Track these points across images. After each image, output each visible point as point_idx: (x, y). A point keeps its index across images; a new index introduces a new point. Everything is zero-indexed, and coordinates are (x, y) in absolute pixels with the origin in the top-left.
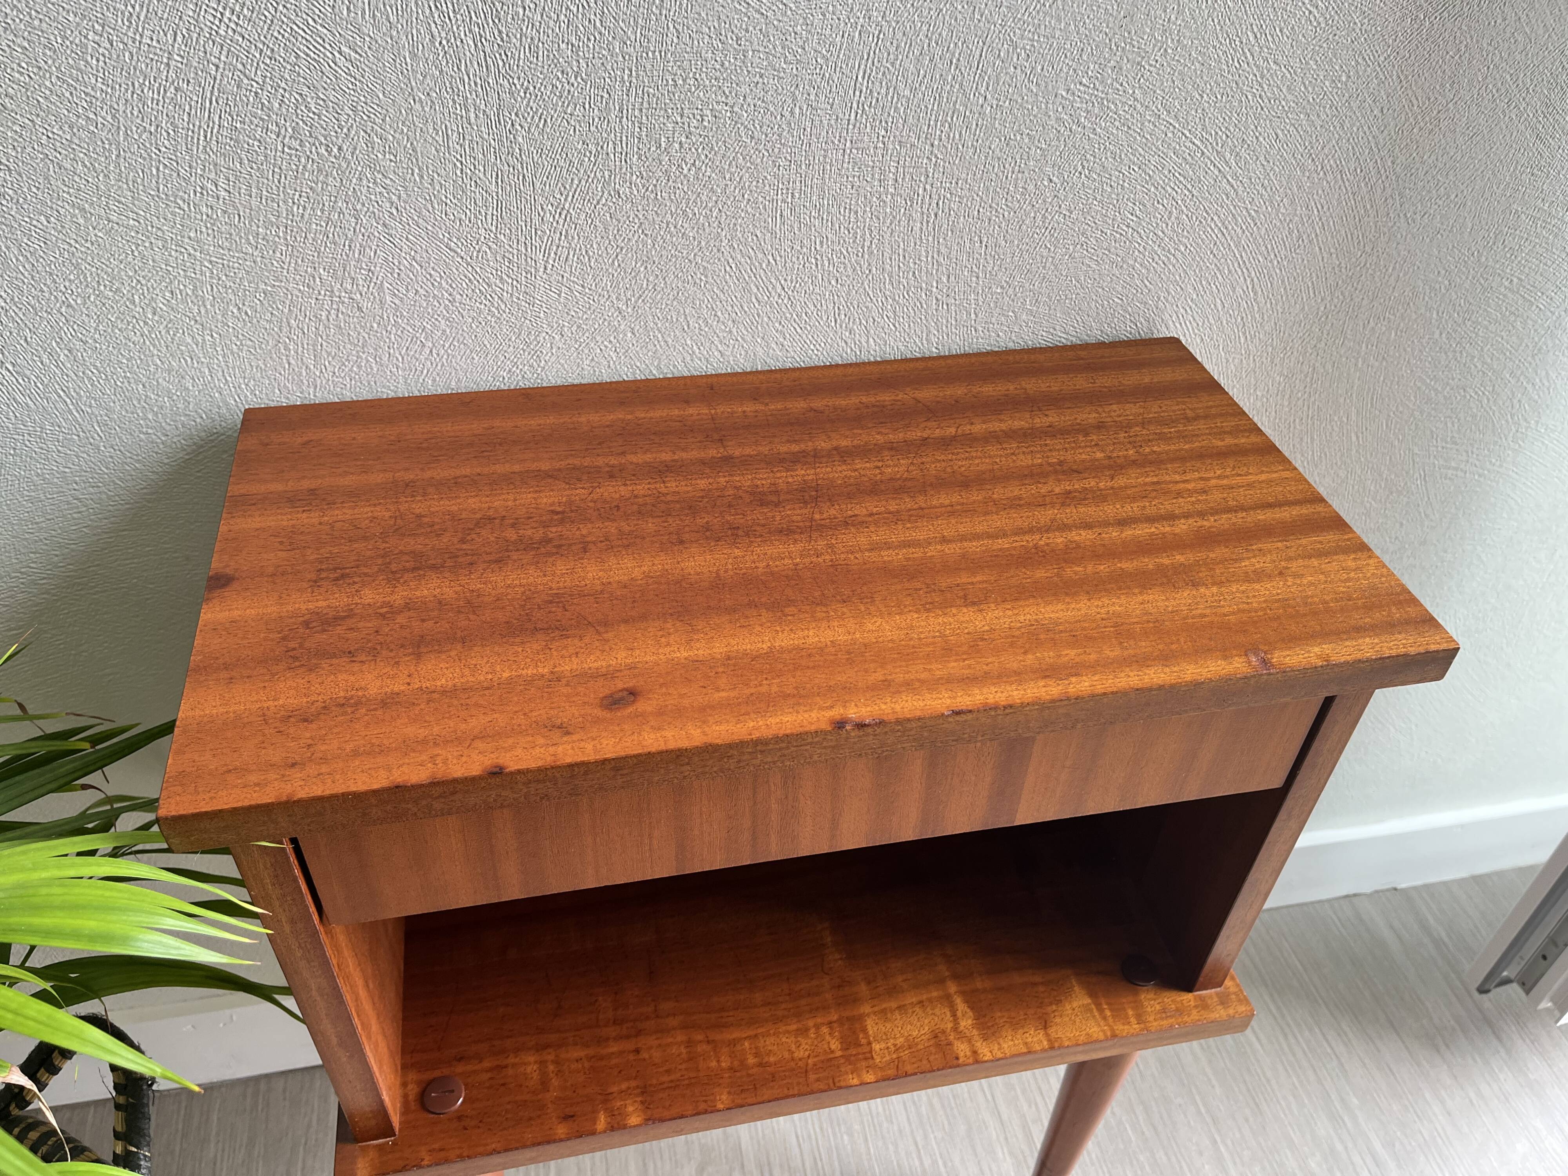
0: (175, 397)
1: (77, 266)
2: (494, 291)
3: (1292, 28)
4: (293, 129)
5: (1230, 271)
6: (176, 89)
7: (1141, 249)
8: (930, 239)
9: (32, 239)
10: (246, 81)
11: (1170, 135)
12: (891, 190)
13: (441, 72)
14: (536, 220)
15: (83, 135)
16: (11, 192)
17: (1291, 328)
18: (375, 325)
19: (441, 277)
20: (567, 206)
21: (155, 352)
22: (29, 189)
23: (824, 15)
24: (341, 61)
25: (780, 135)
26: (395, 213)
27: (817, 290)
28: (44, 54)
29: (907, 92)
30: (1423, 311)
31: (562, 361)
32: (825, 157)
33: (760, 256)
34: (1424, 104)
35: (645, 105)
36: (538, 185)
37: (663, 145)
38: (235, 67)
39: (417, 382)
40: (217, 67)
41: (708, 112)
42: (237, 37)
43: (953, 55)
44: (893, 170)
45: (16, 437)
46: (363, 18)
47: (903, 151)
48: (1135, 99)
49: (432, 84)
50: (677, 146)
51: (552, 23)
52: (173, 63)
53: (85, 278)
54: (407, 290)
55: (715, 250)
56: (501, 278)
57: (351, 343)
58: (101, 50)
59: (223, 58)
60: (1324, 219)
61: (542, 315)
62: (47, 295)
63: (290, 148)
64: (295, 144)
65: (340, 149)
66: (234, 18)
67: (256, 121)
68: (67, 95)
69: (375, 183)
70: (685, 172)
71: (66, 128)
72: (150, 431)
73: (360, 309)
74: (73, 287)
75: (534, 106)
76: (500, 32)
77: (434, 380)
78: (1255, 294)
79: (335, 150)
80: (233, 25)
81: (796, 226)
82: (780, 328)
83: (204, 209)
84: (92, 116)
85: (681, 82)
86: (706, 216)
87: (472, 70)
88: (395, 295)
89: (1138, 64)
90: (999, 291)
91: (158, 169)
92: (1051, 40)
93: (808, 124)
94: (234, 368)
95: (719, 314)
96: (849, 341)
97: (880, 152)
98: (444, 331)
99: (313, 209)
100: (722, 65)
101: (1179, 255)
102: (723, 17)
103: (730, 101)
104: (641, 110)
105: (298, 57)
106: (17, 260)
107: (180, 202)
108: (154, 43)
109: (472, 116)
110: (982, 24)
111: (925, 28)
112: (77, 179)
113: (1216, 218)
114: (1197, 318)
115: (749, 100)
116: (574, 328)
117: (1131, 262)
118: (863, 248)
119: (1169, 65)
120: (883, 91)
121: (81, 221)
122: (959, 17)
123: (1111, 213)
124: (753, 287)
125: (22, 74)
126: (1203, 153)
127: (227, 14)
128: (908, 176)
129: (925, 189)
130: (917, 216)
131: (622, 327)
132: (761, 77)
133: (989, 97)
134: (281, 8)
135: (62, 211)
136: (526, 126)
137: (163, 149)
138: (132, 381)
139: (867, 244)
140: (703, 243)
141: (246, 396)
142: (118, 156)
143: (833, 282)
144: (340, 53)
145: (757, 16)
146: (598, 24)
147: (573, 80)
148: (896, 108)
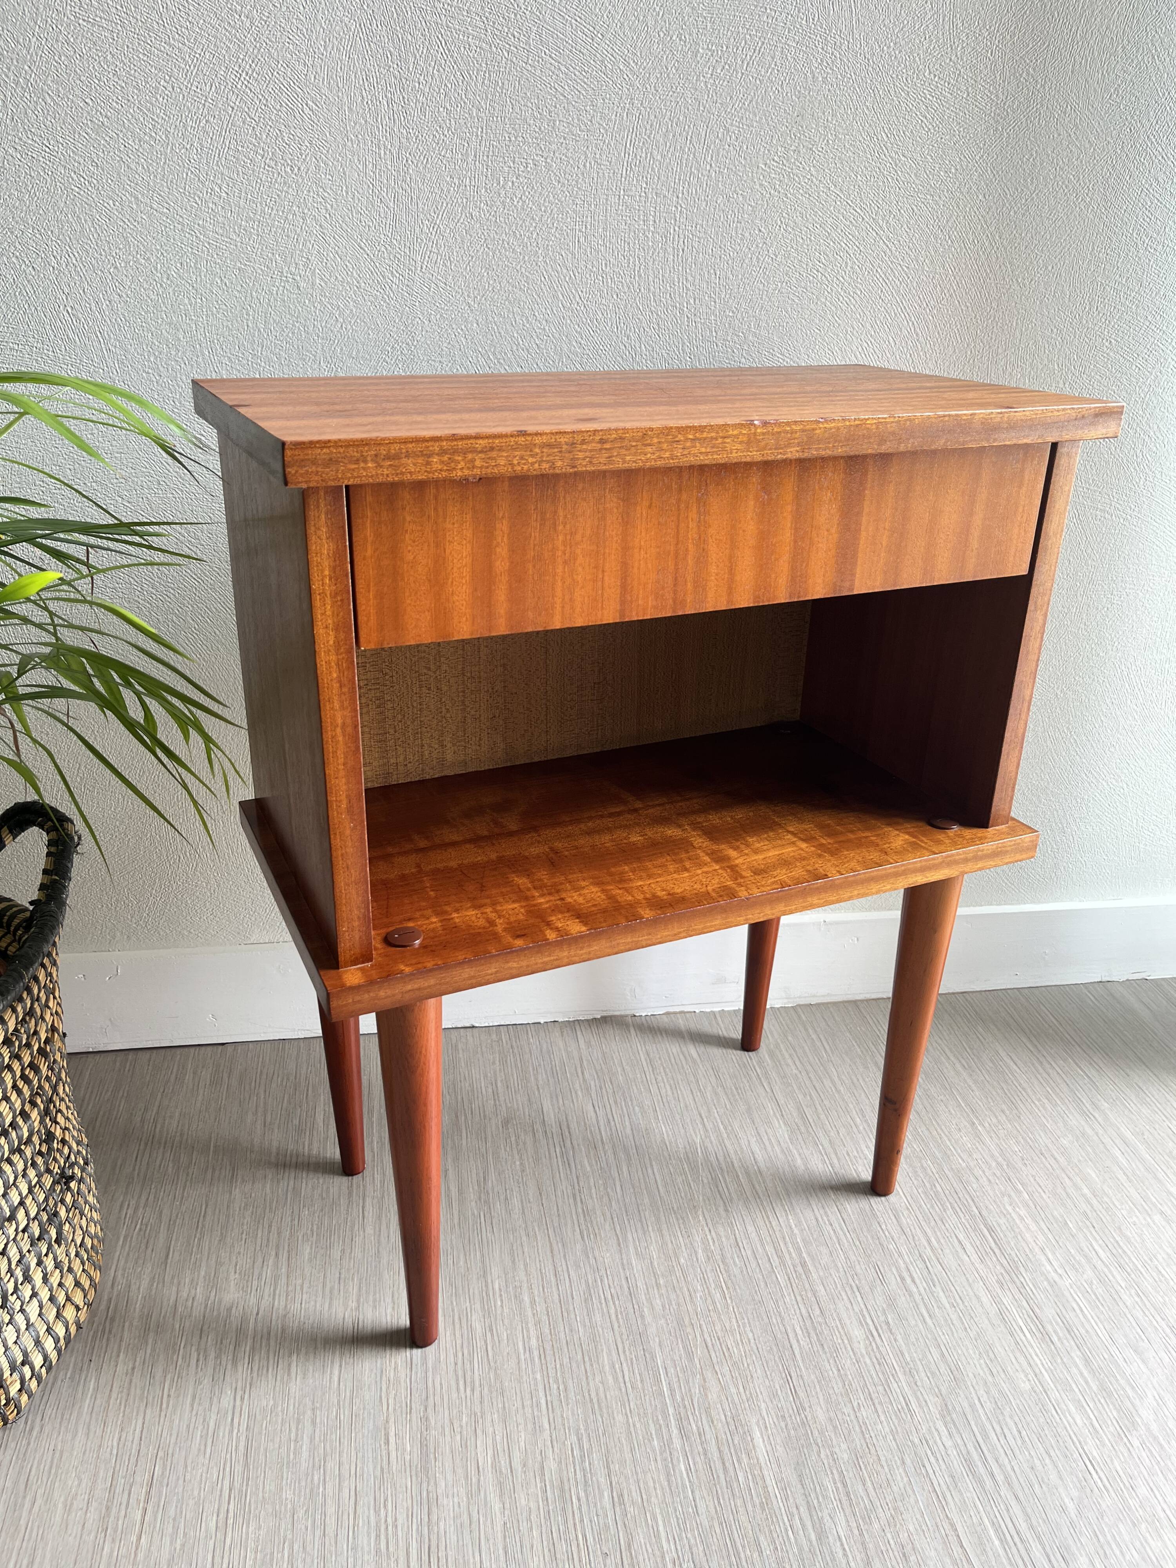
0: (171, 346)
1: (126, 239)
2: (387, 283)
3: (912, 132)
4: (273, 153)
5: (896, 315)
6: (207, 121)
7: (829, 290)
8: (680, 268)
9: (102, 216)
10: (248, 119)
11: (838, 203)
12: (652, 229)
13: (366, 121)
14: (417, 230)
15: (146, 146)
16: (95, 182)
17: (949, 367)
18: (307, 301)
19: (353, 268)
20: (438, 222)
21: (164, 309)
22: (107, 181)
23: (603, 100)
24: (307, 111)
25: (577, 182)
26: (328, 216)
27: (604, 301)
28: (133, 92)
29: (659, 157)
30: (1046, 362)
31: (429, 342)
32: (607, 200)
33: (565, 271)
34: (1014, 193)
35: (491, 153)
36: (420, 205)
37: (502, 182)
38: (243, 109)
39: (330, 350)
40: (233, 108)
41: (531, 162)
42: (247, 90)
43: (688, 133)
44: (652, 213)
45: (63, 366)
46: (323, 83)
47: (659, 199)
48: (812, 175)
49: (359, 130)
50: (510, 184)
51: (435, 94)
52: (207, 104)
53: (130, 247)
54: (331, 276)
55: (534, 264)
56: (392, 272)
57: (290, 314)
58: (166, 92)
59: (237, 103)
60: (958, 278)
61: (417, 304)
62: (103, 258)
63: (269, 166)
64: (272, 164)
65: (299, 169)
66: (247, 78)
67: (251, 146)
68: (142, 119)
69: (318, 195)
70: (515, 203)
71: (137, 142)
72: (150, 371)
73: (298, 287)
74: (121, 254)
75: (421, 149)
76: (404, 98)
77: (342, 349)
78: (917, 335)
79: (296, 170)
80: (246, 82)
81: (589, 250)
82: (579, 329)
83: (211, 205)
84: (154, 134)
85: (513, 139)
86: (528, 238)
87: (384, 123)
88: (322, 279)
89: (811, 149)
90: (731, 314)
91: (187, 174)
92: (751, 128)
93: (595, 175)
94: (211, 326)
95: (536, 314)
96: (627, 345)
97: (643, 199)
98: (352, 310)
99: (277, 210)
100: (540, 129)
101: (858, 299)
102: (540, 97)
103: (545, 155)
104: (488, 157)
105: (281, 106)
106: (90, 230)
107: (197, 198)
108: (198, 90)
109: (382, 152)
110: (704, 114)
111: (669, 114)
112: (137, 176)
113: (879, 270)
114: (877, 352)
115: (557, 155)
116: (438, 316)
117: (823, 300)
118: (634, 271)
119: (831, 152)
120: (643, 155)
121: (134, 206)
122: (690, 108)
123: (804, 260)
124: (560, 296)
125: (117, 103)
126: (863, 219)
127: (244, 75)
128: (662, 220)
129: (675, 230)
130: (670, 250)
131: (471, 318)
132: (565, 139)
133: (713, 165)
134: (275, 73)
135: (124, 198)
136: (415, 162)
137: (192, 161)
138: (145, 329)
139: (637, 269)
140: (526, 258)
141: (216, 349)
142: (164, 163)
143: (615, 296)
144: (307, 105)
145: (562, 98)
146: (463, 97)
147: (446, 133)
148: (653, 169)
